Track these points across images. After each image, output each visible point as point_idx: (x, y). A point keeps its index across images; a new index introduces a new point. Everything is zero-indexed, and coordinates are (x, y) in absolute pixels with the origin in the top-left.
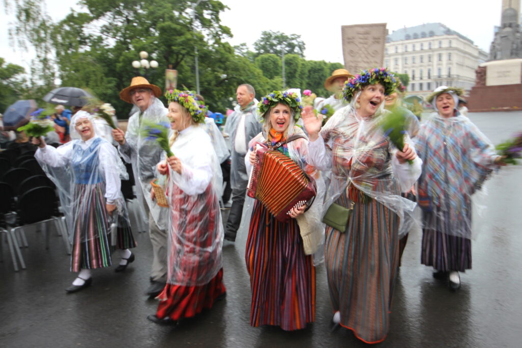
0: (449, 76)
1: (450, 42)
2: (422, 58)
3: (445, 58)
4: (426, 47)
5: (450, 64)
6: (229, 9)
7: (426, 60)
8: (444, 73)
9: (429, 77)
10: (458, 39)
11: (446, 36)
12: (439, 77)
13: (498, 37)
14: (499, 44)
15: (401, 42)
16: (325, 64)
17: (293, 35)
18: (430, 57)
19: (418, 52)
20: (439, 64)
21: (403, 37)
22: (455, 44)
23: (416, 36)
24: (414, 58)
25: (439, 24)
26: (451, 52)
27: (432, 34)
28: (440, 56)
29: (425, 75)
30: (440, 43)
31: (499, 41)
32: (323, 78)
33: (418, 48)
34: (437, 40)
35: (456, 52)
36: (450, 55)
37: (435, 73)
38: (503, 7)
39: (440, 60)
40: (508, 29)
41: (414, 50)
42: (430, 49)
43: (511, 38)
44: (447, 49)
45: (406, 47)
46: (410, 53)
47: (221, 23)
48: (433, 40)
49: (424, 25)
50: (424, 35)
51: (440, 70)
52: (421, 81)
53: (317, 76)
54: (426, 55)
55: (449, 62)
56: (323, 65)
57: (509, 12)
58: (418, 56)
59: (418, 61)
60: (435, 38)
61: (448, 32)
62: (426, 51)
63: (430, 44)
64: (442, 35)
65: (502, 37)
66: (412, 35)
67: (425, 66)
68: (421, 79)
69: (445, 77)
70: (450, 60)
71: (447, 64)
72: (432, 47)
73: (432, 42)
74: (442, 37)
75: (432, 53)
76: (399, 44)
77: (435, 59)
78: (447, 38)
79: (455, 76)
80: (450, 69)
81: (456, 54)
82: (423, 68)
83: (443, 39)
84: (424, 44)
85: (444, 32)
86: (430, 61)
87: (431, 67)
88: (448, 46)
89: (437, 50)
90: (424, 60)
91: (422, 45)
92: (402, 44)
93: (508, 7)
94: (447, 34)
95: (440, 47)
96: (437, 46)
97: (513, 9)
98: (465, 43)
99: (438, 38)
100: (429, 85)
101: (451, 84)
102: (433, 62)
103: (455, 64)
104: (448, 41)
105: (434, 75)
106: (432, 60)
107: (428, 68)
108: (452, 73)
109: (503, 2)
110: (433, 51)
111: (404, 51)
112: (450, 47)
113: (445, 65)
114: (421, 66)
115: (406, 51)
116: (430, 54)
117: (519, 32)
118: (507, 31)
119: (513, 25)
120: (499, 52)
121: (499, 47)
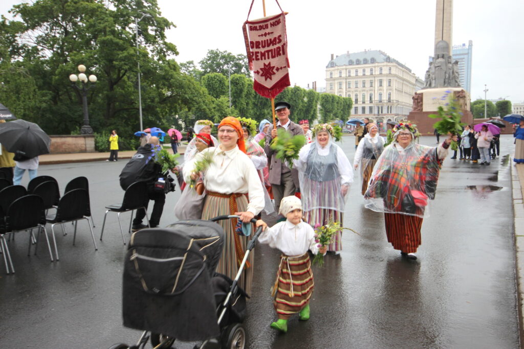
0: (389, 101)
1: (390, 69)
2: (364, 83)
3: (385, 84)
4: (368, 73)
5: (391, 90)
6: (175, 27)
7: (368, 85)
8: (385, 98)
9: (371, 102)
10: (397, 67)
11: (385, 64)
12: (380, 101)
13: (432, 66)
14: (434, 73)
15: (344, 67)
17: (239, 55)
18: (371, 83)
19: (360, 77)
20: (380, 90)
21: (347, 64)
22: (393, 71)
23: (358, 62)
24: (356, 83)
25: (380, 51)
26: (392, 78)
27: (373, 61)
28: (381, 82)
29: (367, 99)
30: (381, 69)
31: (433, 70)
33: (360, 73)
34: (378, 66)
35: (395, 78)
36: (390, 82)
38: (436, 39)
39: (381, 85)
40: (441, 60)
41: (357, 75)
42: (372, 74)
43: (444, 68)
44: (387, 75)
45: (349, 72)
46: (353, 78)
47: (166, 40)
48: (375, 67)
49: (366, 52)
50: (365, 61)
51: (381, 95)
52: (364, 105)
54: (368, 80)
57: (441, 44)
58: (360, 81)
59: (360, 85)
60: (376, 64)
61: (388, 59)
62: (368, 77)
63: (371, 70)
64: (383, 62)
65: (436, 67)
66: (354, 60)
67: (367, 91)
68: (364, 103)
69: (386, 102)
70: (390, 86)
71: (387, 90)
72: (374, 74)
73: (374, 69)
74: (383, 64)
75: (373, 79)
76: (343, 69)
77: (377, 84)
78: (387, 66)
79: (395, 101)
80: (390, 94)
81: (396, 80)
82: (365, 93)
83: (384, 66)
84: (366, 69)
85: (384, 60)
86: (371, 86)
87: (373, 92)
88: (388, 73)
89: (377, 76)
90: (366, 85)
91: (364, 71)
92: (346, 69)
93: (441, 39)
94: (387, 61)
95: (381, 74)
96: (378, 73)
97: (445, 42)
98: (403, 71)
99: (379, 64)
100: (371, 109)
101: (391, 108)
102: (375, 87)
103: (394, 90)
104: (388, 68)
105: (376, 99)
106: (373, 86)
107: (369, 92)
108: (392, 99)
109: (436, 35)
110: (375, 77)
111: (347, 76)
112: (390, 73)
113: (385, 91)
114: (363, 91)
115: (349, 76)
116: (371, 79)
117: (450, 63)
118: (440, 62)
119: (445, 56)
120: (434, 81)
121: (433, 76)
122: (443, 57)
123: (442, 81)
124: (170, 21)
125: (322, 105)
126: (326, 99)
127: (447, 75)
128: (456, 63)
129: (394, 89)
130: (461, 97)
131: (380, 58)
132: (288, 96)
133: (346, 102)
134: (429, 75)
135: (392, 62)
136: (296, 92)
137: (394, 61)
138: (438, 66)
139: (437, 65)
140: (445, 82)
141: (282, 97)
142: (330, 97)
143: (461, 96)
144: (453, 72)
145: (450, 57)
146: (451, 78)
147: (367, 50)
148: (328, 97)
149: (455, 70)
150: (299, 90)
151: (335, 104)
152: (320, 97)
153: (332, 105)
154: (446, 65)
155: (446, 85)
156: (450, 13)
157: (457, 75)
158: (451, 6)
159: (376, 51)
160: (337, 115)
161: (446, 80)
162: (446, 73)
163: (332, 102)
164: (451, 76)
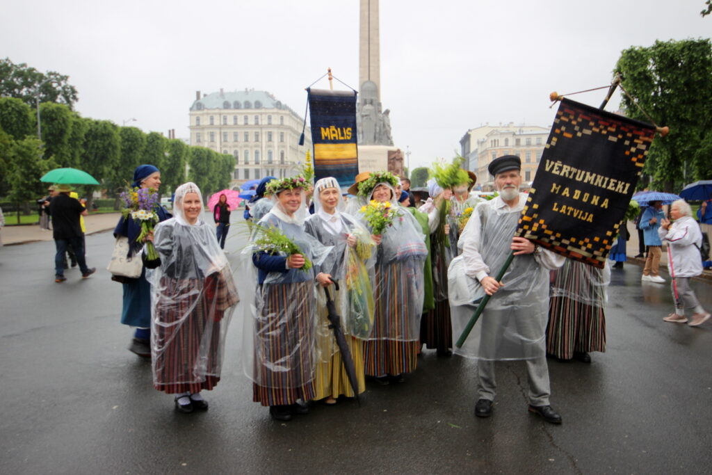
0: (282, 162)
1: (282, 119)
2: (246, 136)
3: (276, 138)
4: (251, 122)
5: (284, 147)
7: (252, 138)
8: (276, 158)
9: (257, 163)
10: (290, 117)
11: (275, 110)
12: (270, 162)
15: (217, 111)
16: (114, 127)
18: (257, 135)
19: (240, 127)
20: (270, 146)
21: (221, 106)
22: (287, 122)
23: (237, 106)
24: (236, 135)
25: (266, 93)
26: (285, 131)
27: (258, 105)
28: (270, 135)
29: (251, 158)
30: (270, 118)
32: (110, 149)
33: (241, 122)
34: (266, 113)
35: (289, 132)
36: (282, 135)
37: (264, 157)
38: (361, 78)
39: (270, 140)
40: (369, 107)
42: (257, 124)
43: (373, 118)
44: (278, 127)
45: (225, 119)
46: (230, 127)
48: (261, 114)
49: (246, 92)
50: (247, 105)
51: (270, 153)
52: (247, 167)
53: (100, 146)
54: (252, 132)
55: (282, 144)
56: (110, 128)
57: (368, 85)
58: (241, 132)
59: (241, 138)
60: (263, 111)
61: (278, 105)
62: (251, 127)
63: (256, 118)
64: (273, 109)
66: (232, 102)
67: (251, 147)
68: (247, 163)
69: (277, 163)
70: (282, 141)
71: (279, 147)
72: (260, 123)
73: (260, 116)
74: (272, 111)
75: (259, 131)
76: (216, 114)
77: (264, 138)
78: (277, 113)
79: (289, 163)
80: (282, 154)
81: (290, 135)
82: (249, 149)
83: (273, 113)
84: (249, 117)
85: (273, 105)
86: (257, 140)
87: (259, 149)
88: (279, 123)
89: (265, 127)
90: (250, 139)
91: (246, 118)
92: (220, 114)
93: (367, 79)
94: (277, 108)
95: (270, 124)
96: (265, 122)
97: (373, 83)
98: (298, 123)
99: (267, 111)
100: (257, 172)
101: (285, 172)
102: (262, 142)
103: (288, 148)
104: (280, 116)
105: (264, 159)
106: (260, 140)
107: (255, 149)
108: (285, 159)
110: (261, 128)
111: (222, 123)
112: (282, 124)
113: (276, 148)
114: (246, 146)
115: (225, 124)
116: (257, 131)
117: (380, 112)
118: (369, 110)
119: (374, 102)
120: (361, 136)
121: (360, 129)
122: (371, 103)
123: (372, 136)
125: (192, 164)
126: (197, 156)
127: (378, 128)
128: (387, 112)
129: (288, 146)
130: (398, 160)
131: (266, 103)
132: (141, 146)
133: (226, 161)
135: (284, 109)
136: (154, 141)
137: (286, 108)
138: (366, 116)
139: (363, 113)
140: (375, 138)
141: (133, 148)
142: (205, 152)
143: (397, 158)
144: (384, 125)
145: (379, 104)
146: (382, 133)
147: (248, 90)
148: (201, 153)
149: (386, 122)
150: (158, 139)
151: (212, 162)
152: (190, 151)
153: (208, 164)
154: (376, 115)
155: (377, 141)
156: (377, 45)
157: (388, 128)
158: (378, 35)
159: (262, 92)
160: (214, 180)
161: (377, 135)
162: (376, 125)
163: (208, 159)
164: (382, 130)
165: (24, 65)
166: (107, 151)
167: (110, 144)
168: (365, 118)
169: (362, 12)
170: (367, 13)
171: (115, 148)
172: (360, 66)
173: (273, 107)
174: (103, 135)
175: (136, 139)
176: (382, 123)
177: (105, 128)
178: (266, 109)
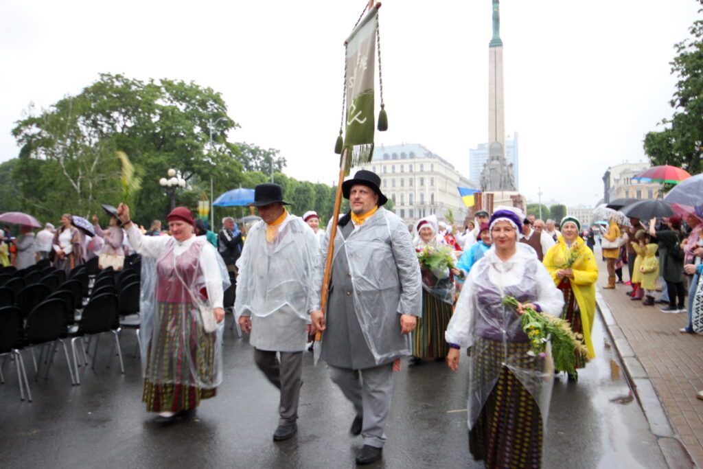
0: (432, 203)
1: (432, 166)
2: (402, 181)
3: (427, 182)
4: (407, 169)
5: (433, 189)
6: (240, 127)
7: (407, 183)
8: (427, 199)
9: (411, 204)
10: (439, 164)
11: (427, 159)
12: (422, 203)
13: (487, 168)
14: (489, 176)
15: (379, 162)
16: (311, 184)
18: (411, 181)
19: (398, 175)
20: (422, 190)
21: (382, 157)
22: (437, 168)
23: (395, 157)
24: (394, 181)
25: (419, 145)
26: (434, 177)
27: (412, 155)
28: (422, 180)
29: (406, 200)
30: (422, 166)
31: (488, 172)
32: (309, 200)
33: (398, 170)
34: (418, 162)
35: (438, 177)
36: (432, 180)
39: (422, 184)
40: (495, 162)
42: (411, 171)
43: (499, 170)
44: (428, 173)
45: (385, 168)
46: (390, 175)
47: (228, 140)
48: (415, 163)
49: (403, 145)
50: (403, 156)
51: (422, 195)
52: (402, 208)
53: (303, 198)
54: (406, 179)
55: (432, 187)
56: (309, 186)
57: (495, 145)
58: (398, 179)
59: (398, 184)
60: (416, 160)
61: (430, 155)
62: (407, 174)
63: (411, 166)
64: (424, 158)
65: (491, 170)
66: (390, 155)
67: (406, 191)
68: (402, 204)
69: (428, 204)
70: (432, 185)
71: (429, 190)
72: (413, 170)
73: (413, 165)
74: (423, 160)
75: (413, 177)
76: (377, 164)
77: (417, 183)
78: (429, 162)
79: (438, 204)
80: (432, 196)
81: (439, 179)
82: (404, 193)
83: (425, 162)
84: (405, 165)
85: (425, 154)
86: (411, 185)
87: (413, 192)
88: (430, 170)
89: (418, 174)
90: (405, 184)
91: (402, 167)
92: (381, 164)
93: (494, 140)
94: (428, 157)
95: (422, 171)
96: (418, 169)
97: (499, 143)
98: (446, 168)
99: (420, 160)
100: (411, 211)
102: (415, 186)
104: (430, 165)
105: (417, 200)
107: (409, 192)
108: (435, 200)
109: (489, 136)
110: (415, 175)
111: (383, 172)
112: (432, 171)
113: (427, 191)
114: (402, 190)
115: (385, 172)
116: (411, 177)
117: (505, 165)
118: (495, 164)
119: (500, 158)
120: (489, 184)
121: (489, 179)
122: (498, 159)
123: (498, 184)
124: (236, 122)
127: (503, 179)
128: (511, 165)
129: (438, 189)
130: (518, 202)
131: (419, 153)
134: (484, 178)
135: (434, 158)
137: (436, 156)
138: (493, 169)
139: (491, 167)
140: (500, 186)
141: (322, 198)
144: (508, 175)
145: (504, 159)
146: (507, 181)
147: (404, 143)
149: (510, 172)
154: (501, 168)
156: (502, 114)
157: (512, 178)
158: (503, 107)
159: (415, 144)
161: (502, 184)
162: (501, 176)
164: (507, 178)
165: (253, 144)
166: (307, 201)
167: (309, 197)
168: (492, 171)
169: (490, 90)
170: (494, 91)
171: (311, 199)
172: (489, 131)
173: (424, 156)
174: (305, 191)
175: (324, 192)
176: (506, 174)
177: (306, 186)
178: (418, 158)
